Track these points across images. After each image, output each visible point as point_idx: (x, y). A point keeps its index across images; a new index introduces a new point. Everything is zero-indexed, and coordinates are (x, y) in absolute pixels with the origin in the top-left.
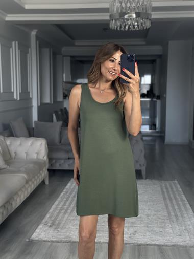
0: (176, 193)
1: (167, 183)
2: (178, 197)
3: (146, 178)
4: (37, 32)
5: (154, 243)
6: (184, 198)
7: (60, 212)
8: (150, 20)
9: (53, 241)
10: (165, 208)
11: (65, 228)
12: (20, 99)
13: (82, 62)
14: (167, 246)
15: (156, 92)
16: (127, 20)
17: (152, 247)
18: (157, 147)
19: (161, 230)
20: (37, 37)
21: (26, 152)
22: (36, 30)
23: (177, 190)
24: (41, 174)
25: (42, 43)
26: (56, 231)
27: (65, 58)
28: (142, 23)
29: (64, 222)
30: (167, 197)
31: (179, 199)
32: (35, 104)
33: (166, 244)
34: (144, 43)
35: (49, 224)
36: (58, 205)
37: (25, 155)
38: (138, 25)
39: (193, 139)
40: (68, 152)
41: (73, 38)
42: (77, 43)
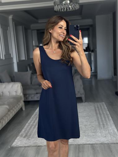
0: (104, 110)
1: (99, 104)
2: (105, 113)
3: (85, 102)
4: (13, 17)
5: (88, 143)
6: (108, 113)
7: (31, 127)
9: (25, 147)
10: (97, 120)
11: (34, 138)
12: (5, 59)
14: (97, 144)
16: (65, 4)
17: (87, 145)
19: (94, 134)
20: (13, 20)
21: (9, 92)
22: (12, 15)
23: (104, 108)
24: (19, 105)
26: (28, 140)
27: (33, 31)
29: (33, 134)
30: (98, 113)
31: (105, 114)
32: (15, 61)
33: (97, 143)
35: (24, 136)
36: (30, 123)
37: (8, 93)
39: (114, 75)
40: (36, 89)
41: (37, 18)
42: (40, 21)
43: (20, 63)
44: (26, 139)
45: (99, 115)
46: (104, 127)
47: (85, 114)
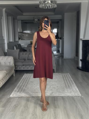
1: (65, 74)
3: (56, 73)
4: (6, 9)
5: (60, 96)
6: (72, 79)
7: (21, 86)
8: (56, 4)
10: (64, 83)
13: (26, 23)
14: (65, 97)
15: (60, 36)
16: (47, 4)
17: (59, 97)
18: (60, 60)
19: (63, 91)
20: (6, 12)
21: (4, 63)
23: (69, 77)
24: (12, 72)
25: (8, 14)
27: (18, 21)
28: (53, 6)
29: (23, 90)
30: (65, 79)
31: (70, 80)
32: (6, 42)
34: (54, 14)
35: (17, 91)
36: (20, 84)
37: (4, 64)
38: (51, 6)
39: (76, 56)
40: (22, 62)
41: (22, 12)
42: (24, 14)
43: (9, 44)
44: (19, 93)
45: (65, 81)
46: (69, 87)
47: (57, 80)
